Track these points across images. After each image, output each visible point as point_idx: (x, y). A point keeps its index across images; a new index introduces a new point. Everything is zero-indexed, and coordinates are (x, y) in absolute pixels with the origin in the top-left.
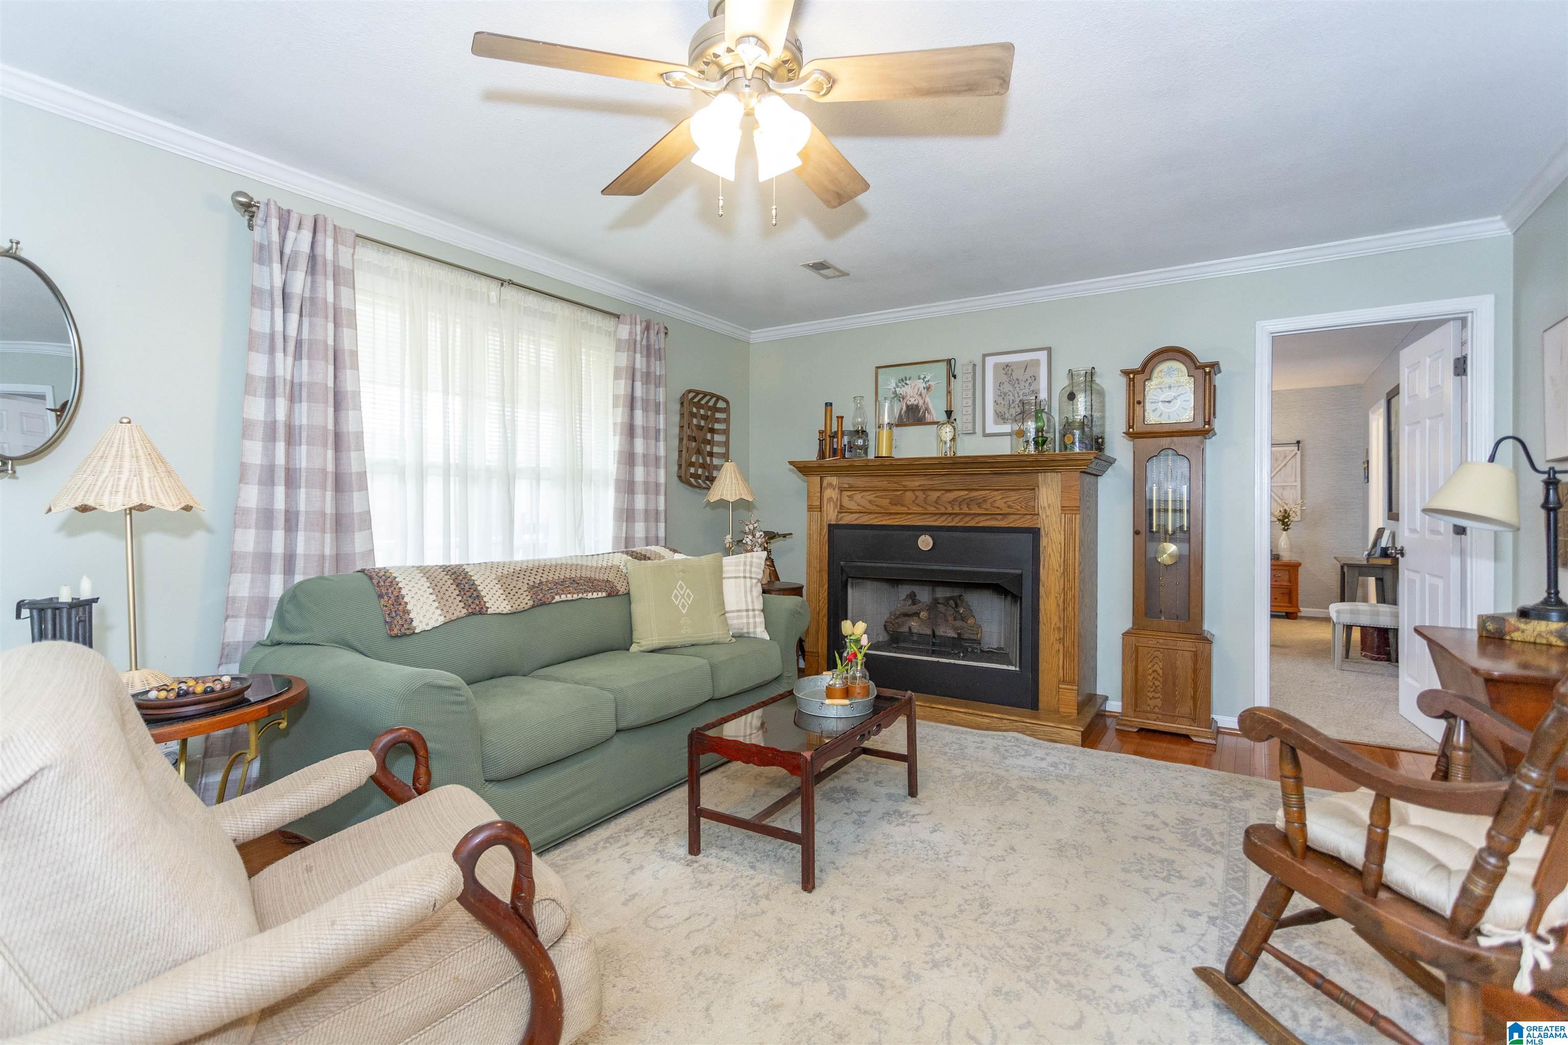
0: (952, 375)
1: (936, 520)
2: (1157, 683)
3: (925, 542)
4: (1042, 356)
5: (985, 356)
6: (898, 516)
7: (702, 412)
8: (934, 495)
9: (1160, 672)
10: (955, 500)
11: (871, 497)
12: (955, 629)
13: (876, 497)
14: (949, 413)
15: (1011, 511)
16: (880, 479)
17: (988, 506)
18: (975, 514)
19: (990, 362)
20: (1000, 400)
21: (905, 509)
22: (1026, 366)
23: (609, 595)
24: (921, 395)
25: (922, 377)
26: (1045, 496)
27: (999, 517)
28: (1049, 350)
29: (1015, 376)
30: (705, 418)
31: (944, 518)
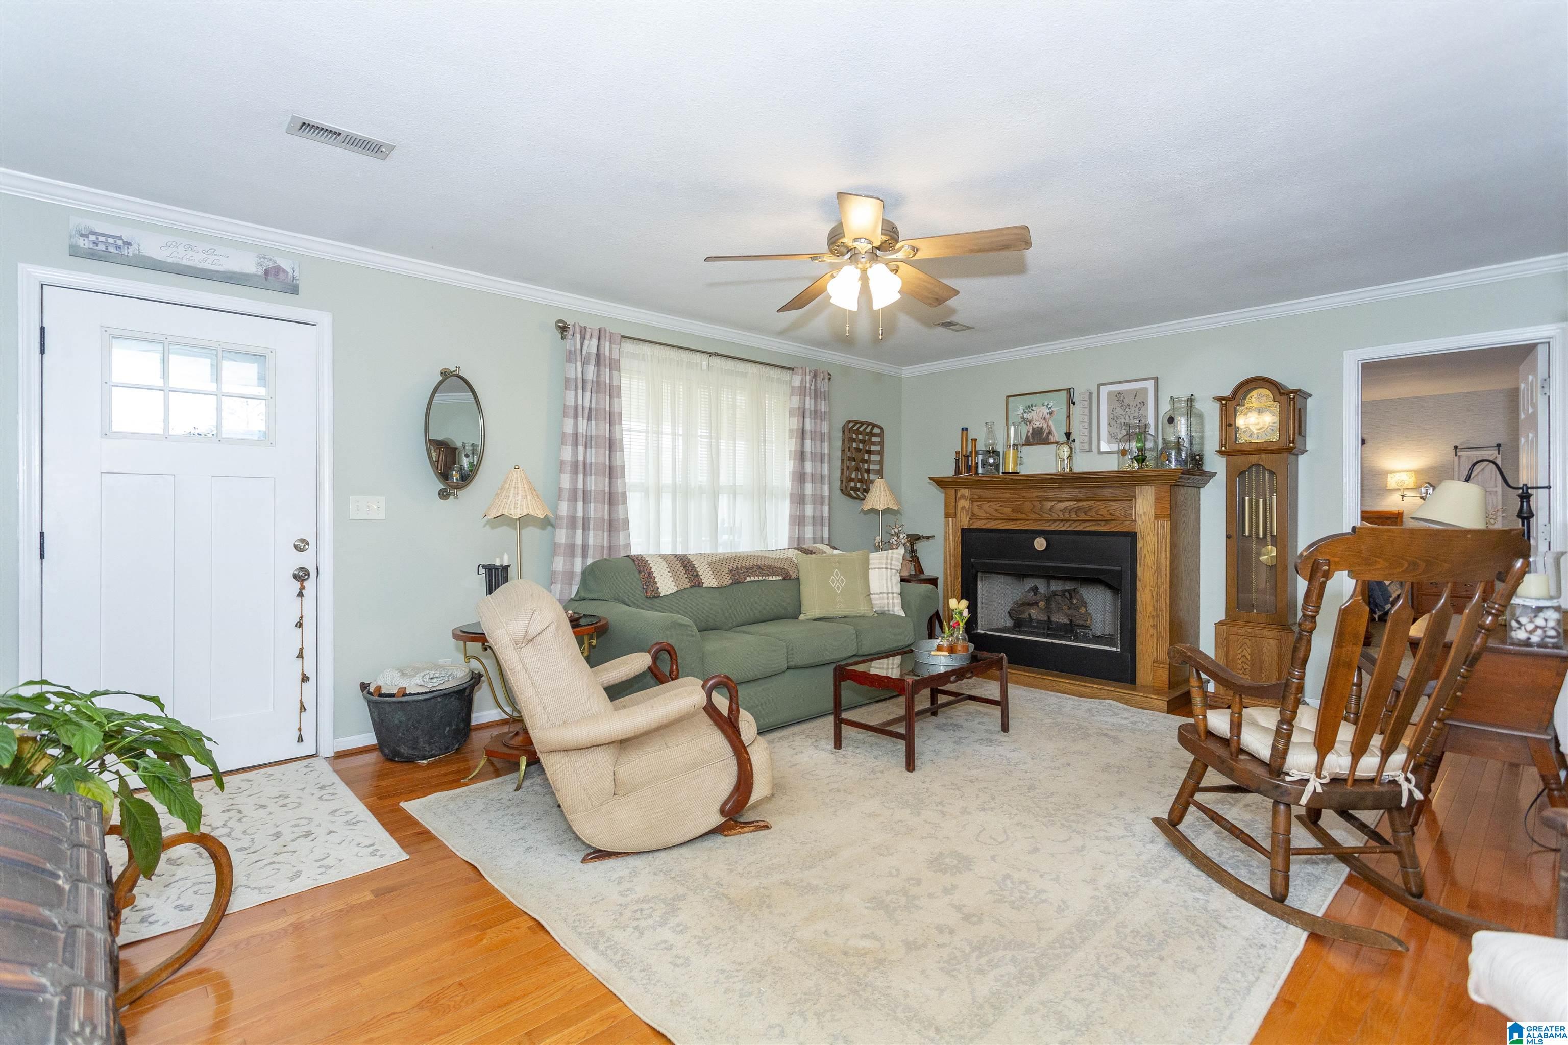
0: (1071, 402)
1: (1050, 526)
2: (1246, 666)
3: (1040, 544)
4: (1150, 385)
5: (1099, 385)
6: (1018, 522)
7: (860, 437)
8: (1049, 505)
9: (1249, 657)
10: (1066, 508)
11: (997, 507)
12: (1068, 616)
13: (1001, 506)
14: (1068, 435)
15: (1112, 518)
16: (1004, 491)
17: (1094, 514)
18: (1082, 520)
19: (1104, 390)
20: (1113, 423)
21: (1024, 516)
22: (1136, 394)
23: (784, 579)
24: (1045, 419)
25: (1046, 404)
26: (1141, 506)
27: (1103, 523)
28: (1156, 379)
29: (1126, 402)
30: (863, 442)
31: (1057, 523)
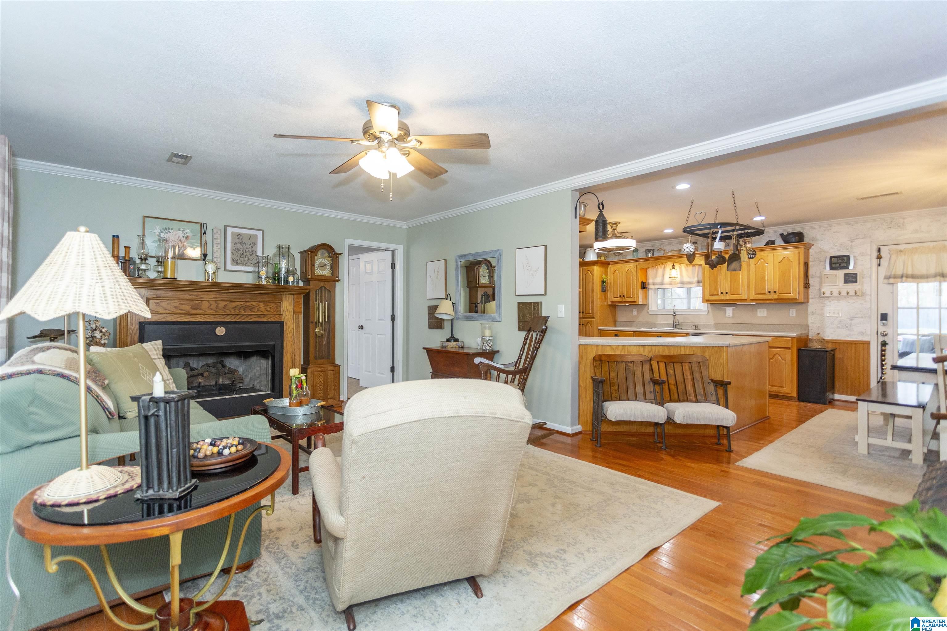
0: (203, 232)
1: (234, 318)
2: (321, 387)
3: (221, 331)
4: (259, 233)
5: (226, 226)
6: (198, 316)
8: (222, 304)
9: (322, 382)
10: (236, 307)
11: (176, 304)
12: (229, 379)
13: (180, 304)
14: (205, 255)
15: (269, 313)
16: (185, 293)
17: (256, 310)
18: (247, 314)
19: (230, 231)
20: (235, 252)
21: (202, 312)
22: (250, 237)
24: (180, 241)
26: (285, 306)
27: (262, 316)
28: (263, 231)
29: (244, 241)
31: (229, 317)
